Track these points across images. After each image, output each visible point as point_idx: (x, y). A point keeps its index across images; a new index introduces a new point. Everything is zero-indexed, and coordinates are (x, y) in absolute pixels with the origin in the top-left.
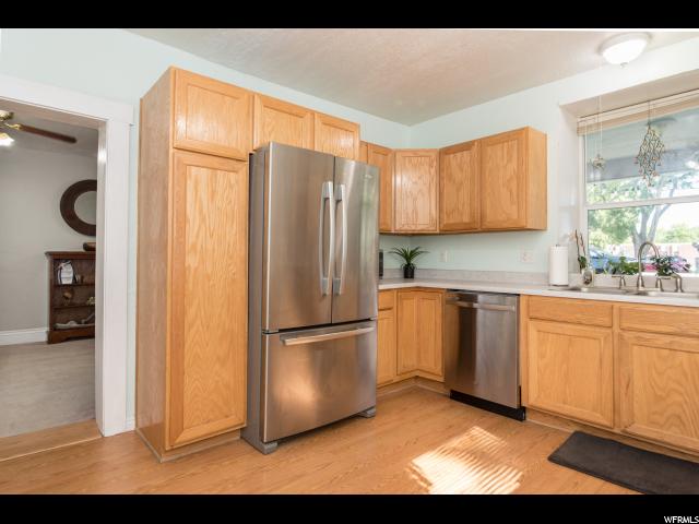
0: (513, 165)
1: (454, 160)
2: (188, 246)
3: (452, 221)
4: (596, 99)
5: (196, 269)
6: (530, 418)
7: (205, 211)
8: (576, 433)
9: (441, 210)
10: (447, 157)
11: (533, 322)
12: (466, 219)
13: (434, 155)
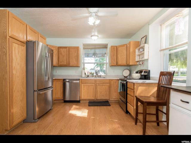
0: (76, 53)
1: (62, 50)
2: (13, 68)
3: (61, 64)
4: (90, 44)
5: (15, 74)
6: (81, 102)
7: (17, 57)
8: (89, 102)
9: (58, 61)
10: (60, 49)
11: (82, 84)
12: (65, 64)
13: (57, 48)
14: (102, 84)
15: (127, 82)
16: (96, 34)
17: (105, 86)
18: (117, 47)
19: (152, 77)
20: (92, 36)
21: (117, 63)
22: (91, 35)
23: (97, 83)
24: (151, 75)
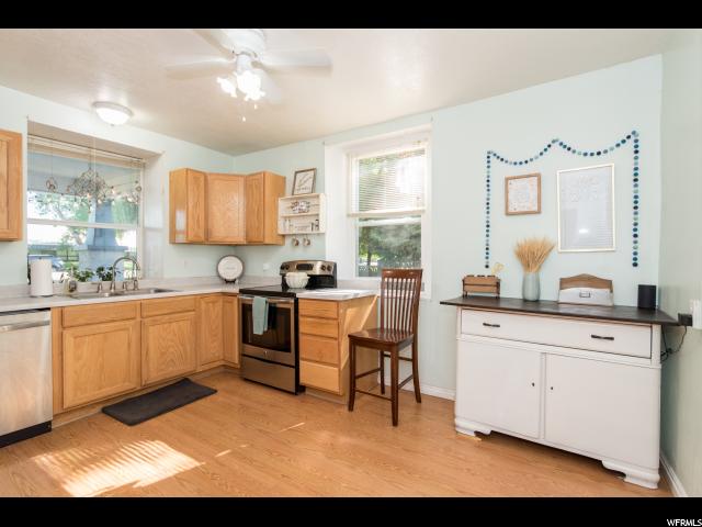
6: (56, 426)
11: (68, 331)
14: (167, 317)
15: (297, 301)
16: (123, 101)
17: (181, 323)
18: (205, 175)
19: (341, 281)
20: (96, 104)
21: (208, 232)
22: (93, 100)
23: (145, 314)
24: (339, 277)
